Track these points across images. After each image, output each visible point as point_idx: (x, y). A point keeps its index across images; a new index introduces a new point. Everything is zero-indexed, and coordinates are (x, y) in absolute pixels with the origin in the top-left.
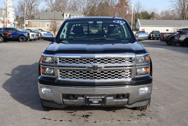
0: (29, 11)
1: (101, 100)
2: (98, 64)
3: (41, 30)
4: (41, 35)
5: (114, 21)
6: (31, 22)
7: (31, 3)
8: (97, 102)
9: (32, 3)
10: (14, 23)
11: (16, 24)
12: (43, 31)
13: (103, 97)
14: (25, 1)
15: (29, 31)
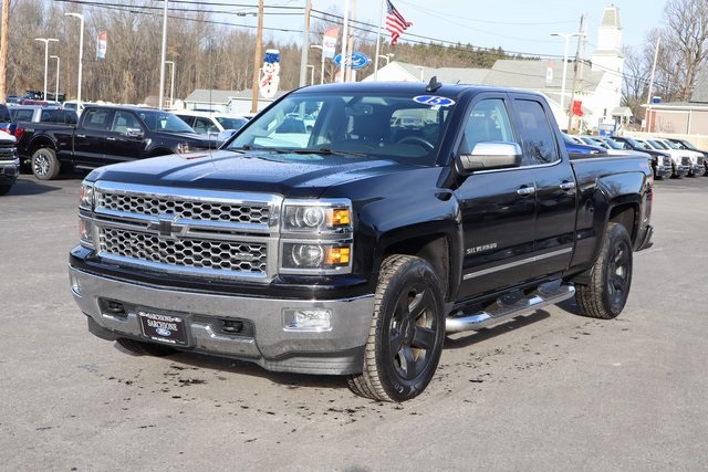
0: (686, 72)
1: (174, 327)
2: (175, 219)
3: (681, 142)
4: (666, 161)
5: (415, 99)
6: (654, 113)
7: (699, 37)
8: (166, 334)
9: (703, 39)
10: (617, 114)
11: (625, 118)
12: (687, 148)
13: (177, 320)
14: (674, 32)
15: (623, 144)
